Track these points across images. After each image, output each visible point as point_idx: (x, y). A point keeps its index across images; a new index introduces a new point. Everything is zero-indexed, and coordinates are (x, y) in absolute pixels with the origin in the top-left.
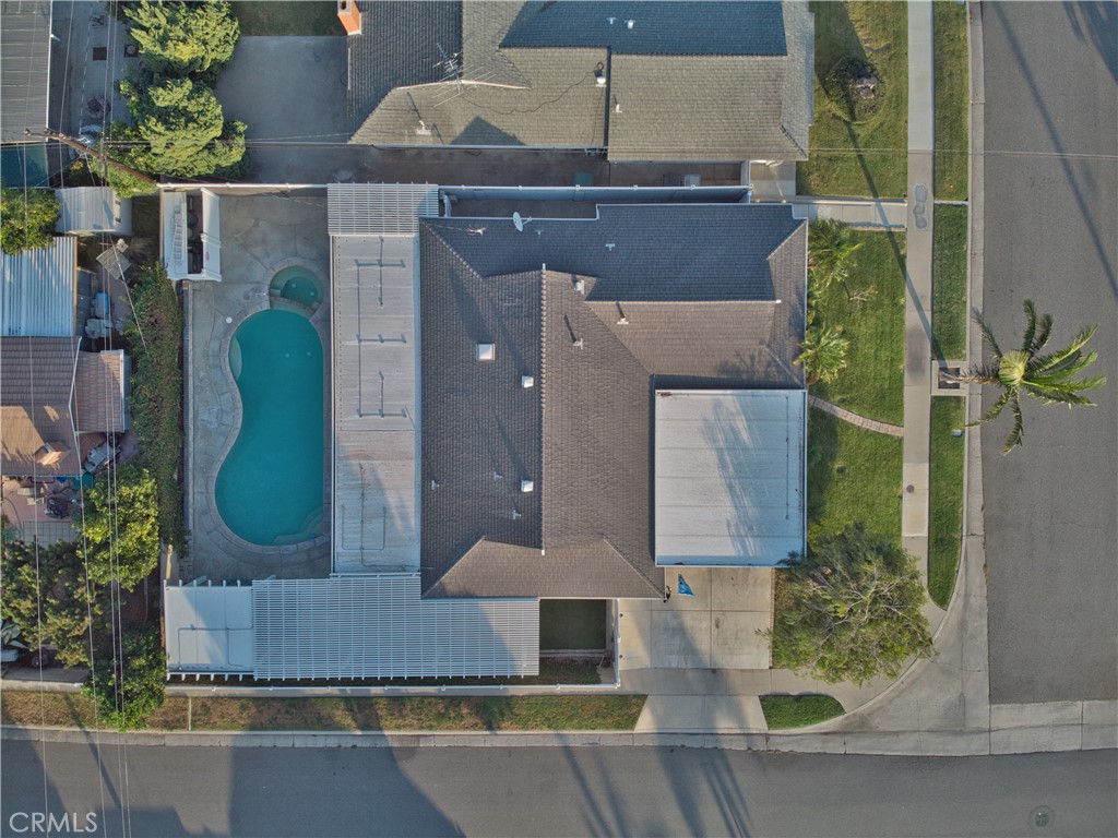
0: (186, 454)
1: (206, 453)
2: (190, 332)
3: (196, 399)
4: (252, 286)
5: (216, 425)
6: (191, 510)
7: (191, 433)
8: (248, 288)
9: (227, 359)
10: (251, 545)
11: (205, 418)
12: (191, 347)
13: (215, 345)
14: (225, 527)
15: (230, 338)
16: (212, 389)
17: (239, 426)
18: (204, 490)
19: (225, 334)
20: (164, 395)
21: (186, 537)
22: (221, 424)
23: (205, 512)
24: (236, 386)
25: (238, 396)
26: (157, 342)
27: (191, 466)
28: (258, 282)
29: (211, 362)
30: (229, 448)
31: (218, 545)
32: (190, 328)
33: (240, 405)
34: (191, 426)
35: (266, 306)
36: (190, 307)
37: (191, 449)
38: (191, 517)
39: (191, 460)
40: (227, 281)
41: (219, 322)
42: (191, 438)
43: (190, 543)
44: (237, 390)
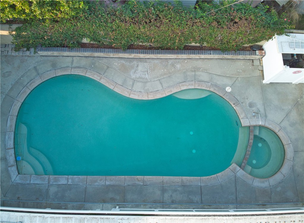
0: (107, 50)
1: (108, 67)
2: (216, 56)
3: (156, 61)
4: (262, 110)
5: (133, 76)
6: (56, 53)
7: (126, 55)
8: (260, 105)
9: (193, 87)
10: (19, 104)
11: (140, 68)
12: (203, 56)
13: (204, 77)
14: (38, 82)
15: (212, 90)
16: (165, 74)
17: (133, 96)
18: (75, 65)
19: (216, 86)
20: (162, 28)
21: (32, 50)
22: (134, 81)
23: (54, 66)
24: (168, 94)
25: (159, 96)
26: (215, 23)
27: (96, 54)
28: (266, 116)
29: (189, 73)
30: (111, 87)
31: (22, 76)
32: (221, 56)
33: (151, 97)
34: (133, 56)
35: (245, 122)
36: (240, 57)
37: (112, 55)
38: (49, 53)
39: (101, 54)
40: (264, 88)
41: (226, 81)
42: (121, 55)
43: (28, 53)
44: (164, 96)
